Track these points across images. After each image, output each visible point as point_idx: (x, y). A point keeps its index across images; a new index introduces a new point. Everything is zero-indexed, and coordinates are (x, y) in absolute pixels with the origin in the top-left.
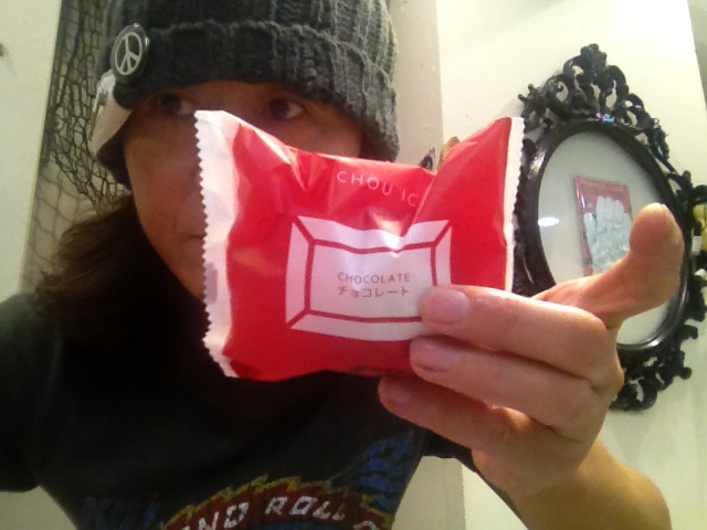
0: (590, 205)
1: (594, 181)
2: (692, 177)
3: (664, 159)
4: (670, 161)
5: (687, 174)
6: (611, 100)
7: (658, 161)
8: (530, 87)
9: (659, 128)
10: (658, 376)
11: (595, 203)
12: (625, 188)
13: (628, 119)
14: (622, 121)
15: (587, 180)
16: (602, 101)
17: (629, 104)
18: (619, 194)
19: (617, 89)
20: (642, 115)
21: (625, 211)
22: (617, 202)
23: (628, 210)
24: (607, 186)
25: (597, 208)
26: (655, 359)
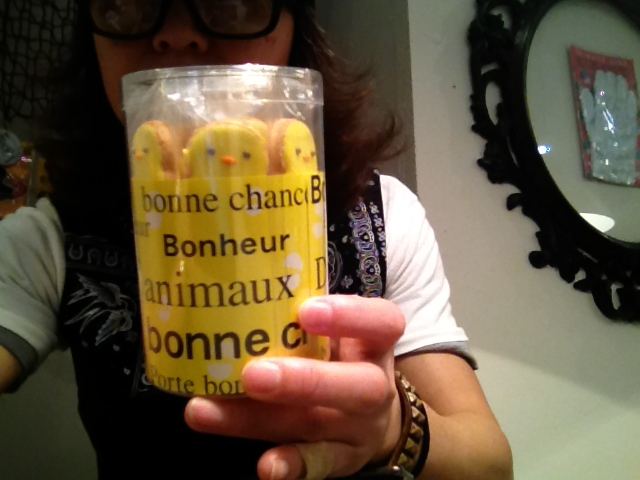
0: (587, 81)
1: (592, 54)
11: (593, 79)
12: (630, 63)
15: (583, 51)
18: (621, 68)
21: (630, 88)
22: (620, 77)
23: (633, 86)
24: (608, 59)
25: (597, 84)
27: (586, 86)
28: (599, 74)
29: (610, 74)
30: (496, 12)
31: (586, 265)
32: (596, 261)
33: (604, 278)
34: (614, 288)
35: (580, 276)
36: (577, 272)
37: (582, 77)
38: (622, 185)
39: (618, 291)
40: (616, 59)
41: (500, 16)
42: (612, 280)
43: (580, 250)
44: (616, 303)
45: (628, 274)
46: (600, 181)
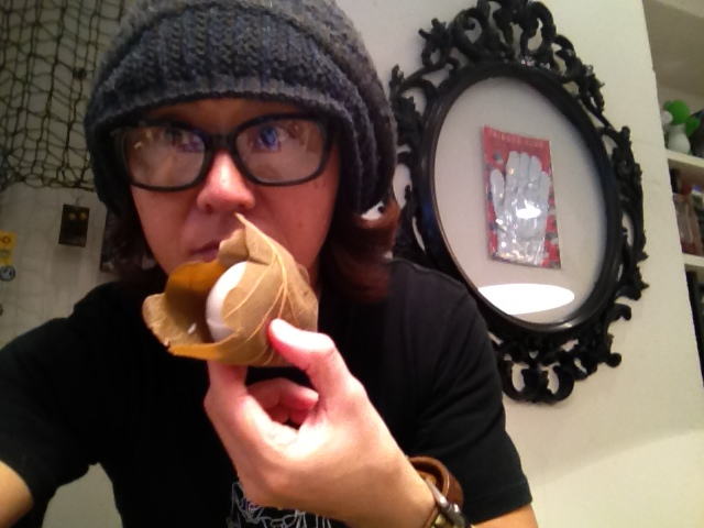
0: (500, 162)
1: (507, 135)
2: (632, 135)
3: (598, 113)
4: (604, 114)
5: (626, 130)
6: (535, 43)
7: (590, 114)
8: (435, 22)
9: (593, 75)
10: (578, 363)
11: (506, 160)
12: (546, 144)
13: (554, 64)
14: (548, 66)
15: (498, 132)
16: (523, 43)
17: (556, 47)
18: (539, 151)
19: (542, 30)
20: (573, 62)
21: (543, 170)
22: (534, 158)
23: (546, 167)
24: (523, 139)
26: (576, 342)
27: (495, 166)
28: (513, 155)
29: (524, 155)
30: (407, 95)
32: (498, 342)
33: (508, 358)
34: (517, 369)
37: (494, 158)
38: (529, 265)
39: (523, 372)
40: (532, 140)
41: (412, 98)
42: (517, 359)
44: (518, 383)
45: (533, 355)
46: (507, 261)
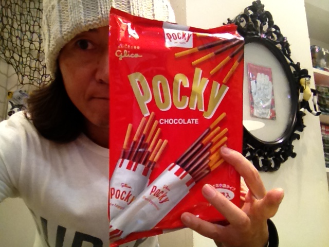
0: (254, 77)
1: (256, 66)
2: (301, 65)
3: (288, 57)
4: (291, 57)
5: (298, 64)
6: (265, 28)
7: (285, 57)
8: (229, 20)
9: (287, 42)
10: (281, 156)
12: (270, 69)
13: (273, 37)
14: (270, 37)
15: (254, 65)
16: (261, 28)
17: (274, 30)
18: (268, 72)
19: (268, 22)
20: (279, 35)
21: (270, 80)
22: (266, 76)
23: (271, 80)
25: (257, 78)
26: (280, 148)
27: (253, 79)
28: (259, 74)
29: (263, 74)
31: (251, 150)
32: (253, 149)
33: (257, 155)
34: (260, 159)
35: (248, 154)
36: (247, 153)
38: (265, 119)
39: (262, 160)
40: (265, 68)
42: (260, 155)
43: (248, 145)
44: (261, 165)
45: (266, 153)
46: (256, 117)
